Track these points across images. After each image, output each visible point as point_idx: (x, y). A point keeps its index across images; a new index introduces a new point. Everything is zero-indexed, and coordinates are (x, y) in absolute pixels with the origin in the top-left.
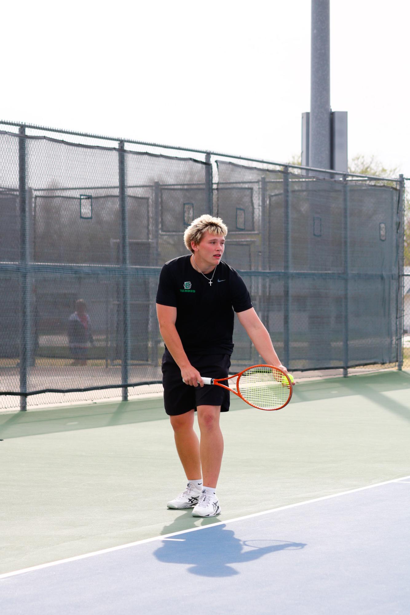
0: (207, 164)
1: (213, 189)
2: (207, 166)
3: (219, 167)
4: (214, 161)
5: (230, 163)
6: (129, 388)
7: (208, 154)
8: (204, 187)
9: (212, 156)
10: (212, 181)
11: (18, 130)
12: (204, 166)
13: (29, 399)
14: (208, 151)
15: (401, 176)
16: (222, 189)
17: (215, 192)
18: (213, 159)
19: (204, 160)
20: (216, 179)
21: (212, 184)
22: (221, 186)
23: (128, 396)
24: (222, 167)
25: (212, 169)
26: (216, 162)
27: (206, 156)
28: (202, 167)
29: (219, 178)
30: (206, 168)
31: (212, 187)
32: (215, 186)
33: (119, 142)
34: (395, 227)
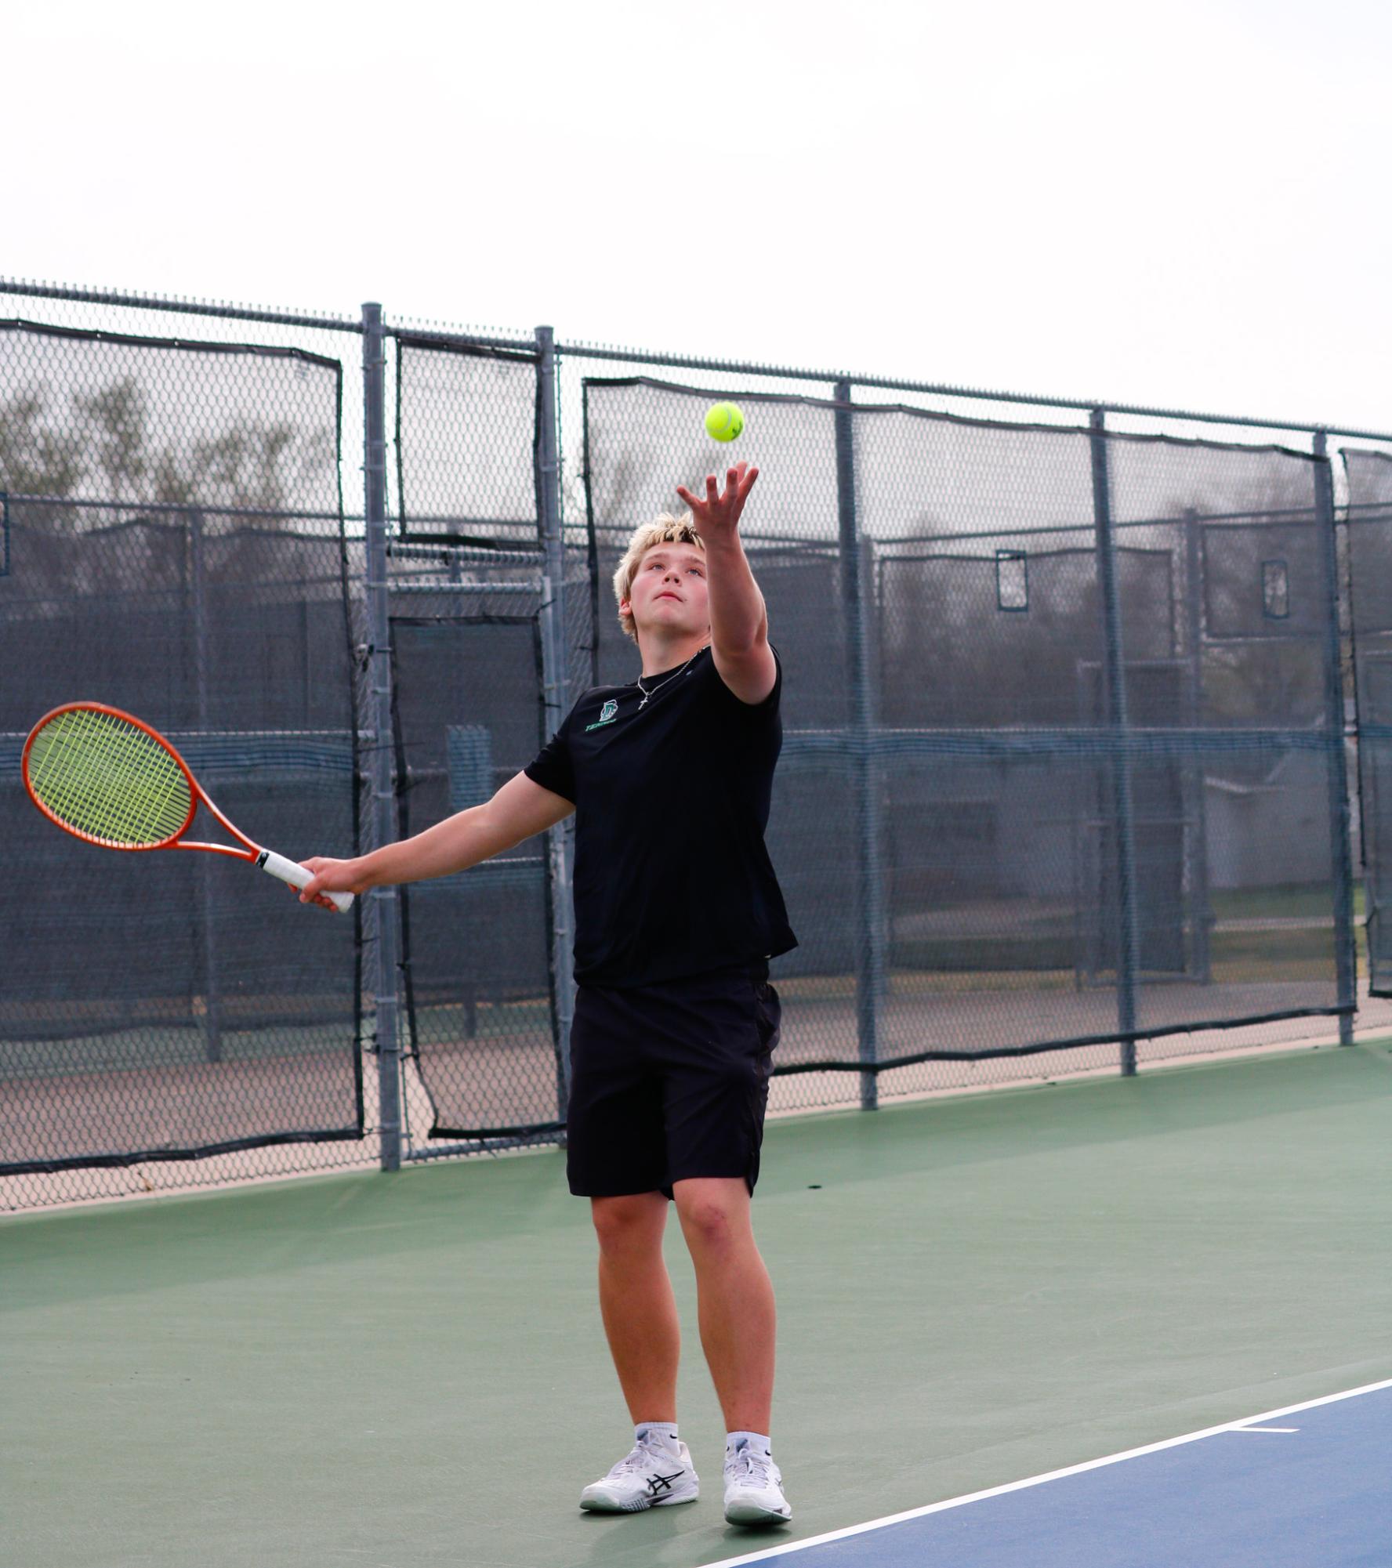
0: (1319, 459)
1: (1335, 524)
2: (1319, 464)
3: (1349, 466)
4: (1336, 450)
5: (1377, 455)
6: (1138, 1043)
7: (1321, 434)
8: (1313, 517)
9: (1330, 438)
10: (1332, 502)
11: (832, 392)
12: (1311, 465)
13: (885, 1078)
14: (1319, 426)
16: (1358, 521)
17: (1341, 530)
18: (1333, 445)
19: (1309, 449)
20: (1341, 496)
21: (1334, 509)
22: (1355, 514)
23: (1135, 1064)
24: (1356, 464)
25: (1330, 471)
26: (1342, 452)
27: (1315, 438)
28: (1306, 467)
29: (1351, 493)
30: (1316, 468)
31: (1333, 516)
32: (1339, 515)
33: (1091, 411)
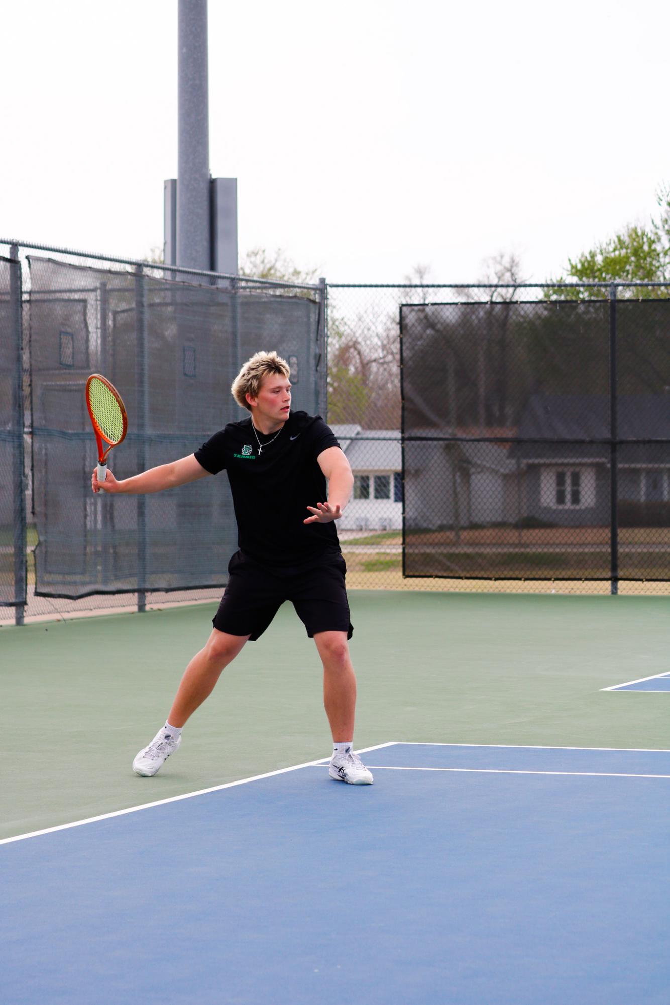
0: (13, 262)
1: (22, 302)
2: (13, 264)
3: (32, 266)
4: (24, 257)
5: (50, 260)
7: (15, 246)
8: (7, 298)
9: (20, 248)
10: (21, 288)
12: (8, 265)
14: (14, 241)
15: (323, 281)
16: (37, 301)
17: (26, 307)
18: (22, 253)
19: (8, 256)
20: (27, 286)
21: (21, 293)
22: (35, 297)
24: (36, 266)
25: (20, 269)
26: (27, 257)
27: (11, 248)
28: (5, 265)
29: (32, 283)
30: (11, 267)
31: (21, 297)
32: (25, 297)
34: (313, 362)
